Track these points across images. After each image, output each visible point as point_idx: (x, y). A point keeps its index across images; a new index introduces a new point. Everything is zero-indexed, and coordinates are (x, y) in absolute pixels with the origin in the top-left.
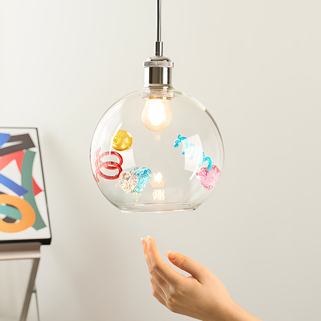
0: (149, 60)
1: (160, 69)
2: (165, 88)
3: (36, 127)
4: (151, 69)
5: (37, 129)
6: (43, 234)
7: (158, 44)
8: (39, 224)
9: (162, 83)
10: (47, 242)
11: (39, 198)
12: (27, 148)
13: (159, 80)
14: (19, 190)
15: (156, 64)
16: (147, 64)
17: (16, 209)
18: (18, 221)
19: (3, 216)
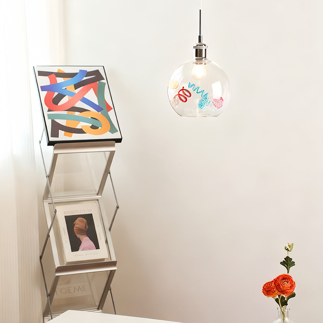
0: (195, 45)
1: (201, 50)
2: (204, 59)
3: (103, 66)
4: (196, 50)
5: (103, 67)
6: (117, 136)
7: (200, 37)
8: (113, 129)
9: (202, 57)
10: (119, 141)
11: (111, 114)
12: (99, 80)
13: (201, 55)
14: (98, 108)
15: (199, 47)
16: (194, 47)
17: (98, 121)
18: (100, 128)
19: (91, 125)
